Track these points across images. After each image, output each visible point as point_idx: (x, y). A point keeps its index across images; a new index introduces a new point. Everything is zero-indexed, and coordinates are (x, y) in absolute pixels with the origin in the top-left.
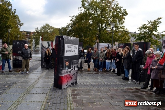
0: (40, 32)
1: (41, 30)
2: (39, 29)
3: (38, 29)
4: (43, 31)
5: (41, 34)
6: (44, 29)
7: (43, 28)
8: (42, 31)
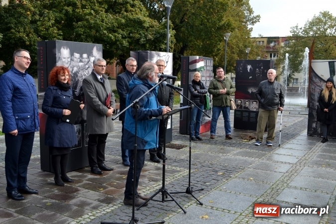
0: (303, 38)
1: (305, 31)
2: (301, 29)
3: (299, 28)
4: (311, 33)
5: (305, 42)
6: (315, 28)
7: (312, 24)
8: (308, 33)
